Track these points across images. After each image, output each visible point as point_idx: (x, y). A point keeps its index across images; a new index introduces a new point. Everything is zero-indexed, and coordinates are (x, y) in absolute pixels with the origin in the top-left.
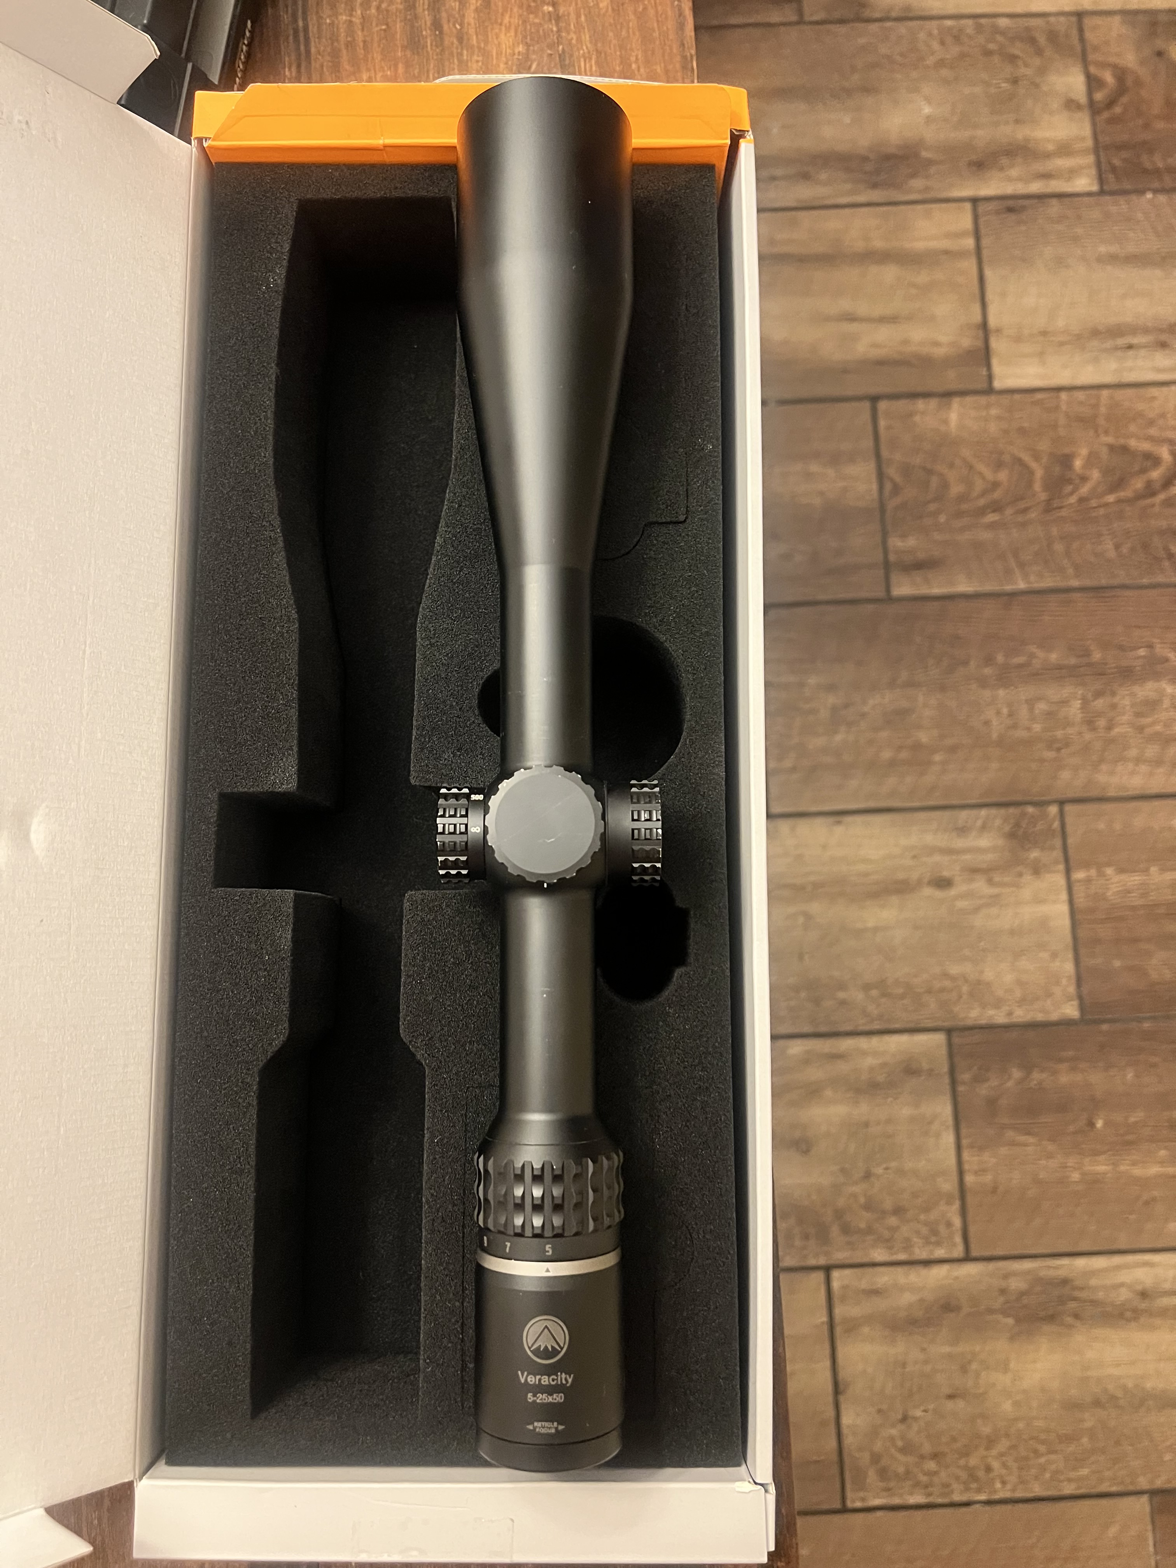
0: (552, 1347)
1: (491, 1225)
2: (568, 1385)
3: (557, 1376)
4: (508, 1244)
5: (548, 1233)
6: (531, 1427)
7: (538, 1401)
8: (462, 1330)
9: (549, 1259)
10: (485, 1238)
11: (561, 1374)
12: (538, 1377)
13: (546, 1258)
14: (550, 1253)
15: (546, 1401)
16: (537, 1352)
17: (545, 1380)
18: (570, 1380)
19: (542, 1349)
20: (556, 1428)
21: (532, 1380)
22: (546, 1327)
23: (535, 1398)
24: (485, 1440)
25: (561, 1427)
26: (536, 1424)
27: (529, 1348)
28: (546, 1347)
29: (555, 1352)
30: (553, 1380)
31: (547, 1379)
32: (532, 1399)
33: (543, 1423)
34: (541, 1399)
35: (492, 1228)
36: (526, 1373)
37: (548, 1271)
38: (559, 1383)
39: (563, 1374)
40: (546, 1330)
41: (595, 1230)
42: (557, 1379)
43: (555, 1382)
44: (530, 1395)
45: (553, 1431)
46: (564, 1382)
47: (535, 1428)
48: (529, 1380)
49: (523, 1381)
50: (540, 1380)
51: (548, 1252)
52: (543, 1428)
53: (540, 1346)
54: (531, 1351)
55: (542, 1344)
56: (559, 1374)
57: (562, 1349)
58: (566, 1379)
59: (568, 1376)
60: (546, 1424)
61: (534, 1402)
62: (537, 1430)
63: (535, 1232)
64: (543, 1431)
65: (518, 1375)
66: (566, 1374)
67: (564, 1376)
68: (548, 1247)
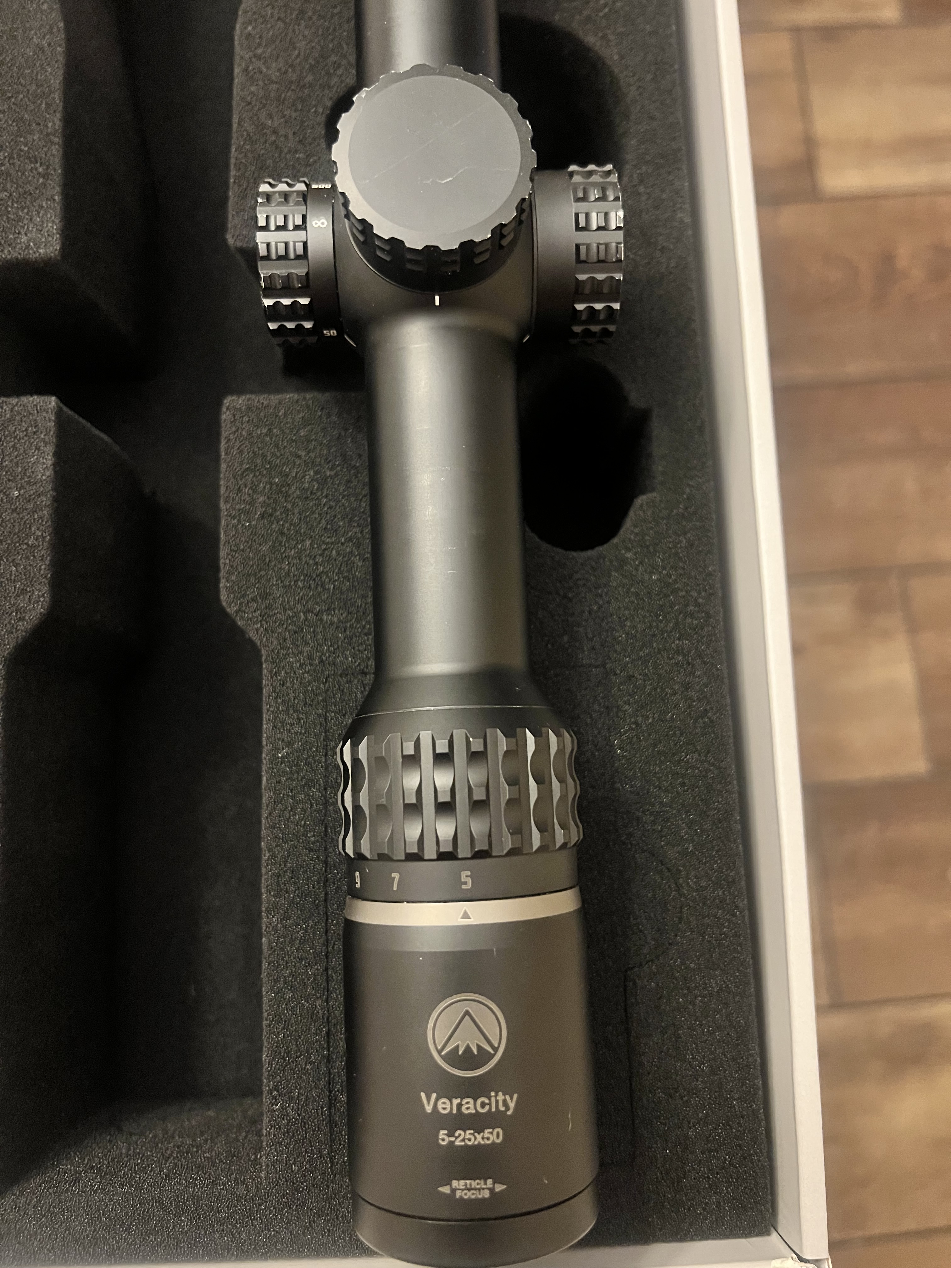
0: (479, 1047)
1: (365, 849)
2: (509, 1113)
3: (489, 1098)
4: (396, 876)
5: (464, 851)
6: (446, 1190)
7: (458, 1143)
8: (328, 1042)
9: (469, 896)
10: (357, 874)
11: (496, 1095)
12: (456, 1101)
13: (460, 896)
14: (469, 886)
15: (470, 1143)
16: (453, 1058)
17: (469, 1106)
18: (512, 1105)
19: (460, 1053)
20: (491, 1190)
21: (445, 1106)
22: (467, 1013)
23: (453, 1139)
24: (368, 1215)
25: (499, 1188)
26: (455, 1183)
27: (439, 1052)
28: (468, 1049)
29: (483, 1057)
30: (483, 1105)
31: (471, 1105)
32: (447, 1139)
33: (468, 1182)
34: (463, 1140)
35: (368, 855)
36: (434, 1096)
37: (466, 916)
38: (493, 1109)
39: (500, 1094)
40: (467, 1017)
41: (542, 849)
42: (490, 1104)
43: (487, 1107)
44: (442, 1133)
45: (486, 1194)
46: (502, 1108)
47: (454, 1191)
48: (440, 1106)
49: (429, 1109)
50: (460, 1106)
51: (466, 883)
52: (469, 1190)
53: (458, 1047)
54: (444, 1058)
55: (460, 1043)
56: (493, 1094)
57: (496, 1050)
58: (505, 1103)
59: (508, 1097)
60: (474, 1184)
61: (451, 1143)
62: (458, 1194)
63: (442, 850)
64: (469, 1195)
65: (420, 1098)
66: (504, 1094)
67: (501, 1097)
68: (465, 876)
